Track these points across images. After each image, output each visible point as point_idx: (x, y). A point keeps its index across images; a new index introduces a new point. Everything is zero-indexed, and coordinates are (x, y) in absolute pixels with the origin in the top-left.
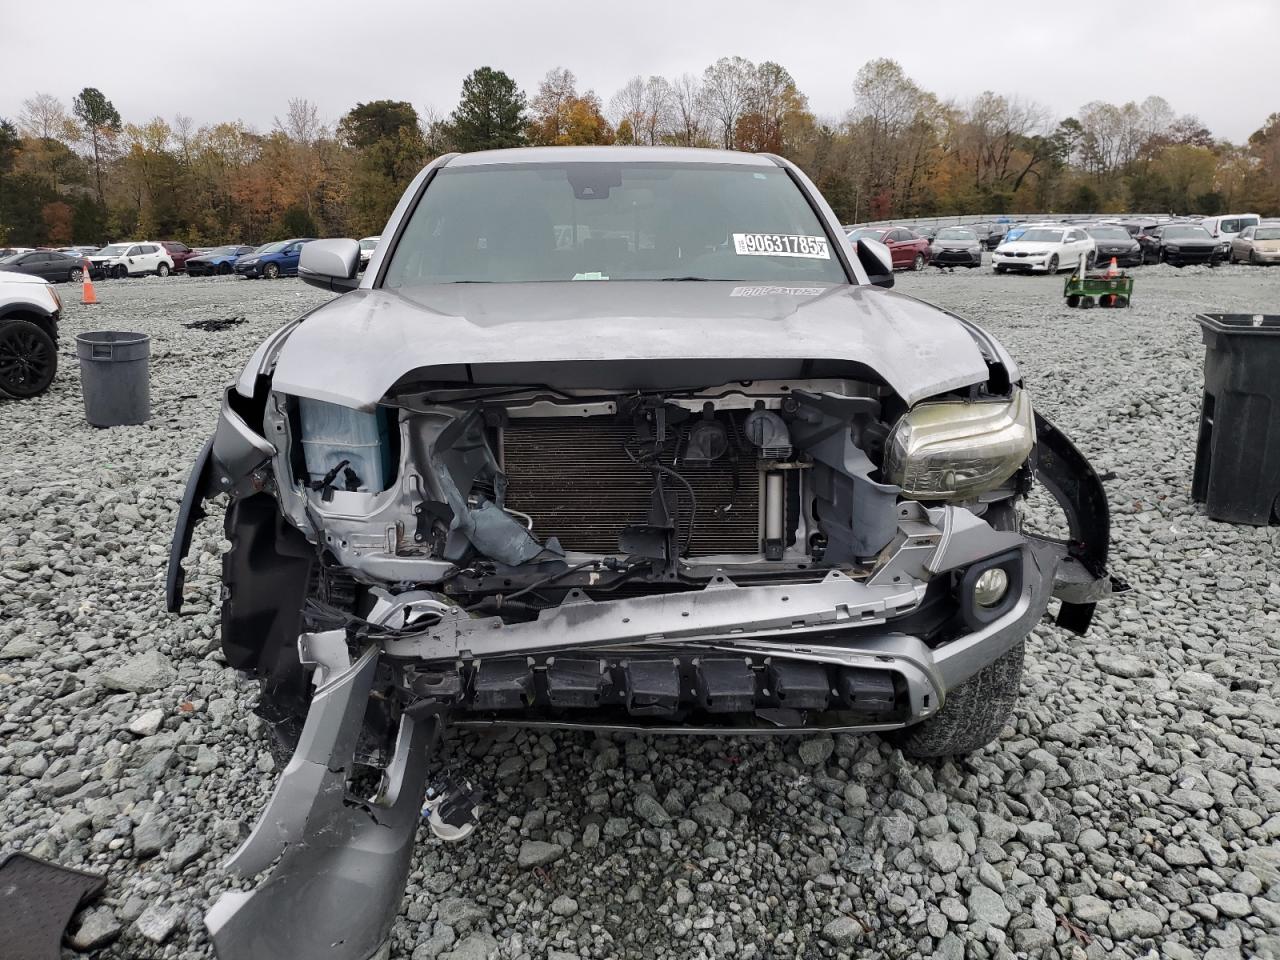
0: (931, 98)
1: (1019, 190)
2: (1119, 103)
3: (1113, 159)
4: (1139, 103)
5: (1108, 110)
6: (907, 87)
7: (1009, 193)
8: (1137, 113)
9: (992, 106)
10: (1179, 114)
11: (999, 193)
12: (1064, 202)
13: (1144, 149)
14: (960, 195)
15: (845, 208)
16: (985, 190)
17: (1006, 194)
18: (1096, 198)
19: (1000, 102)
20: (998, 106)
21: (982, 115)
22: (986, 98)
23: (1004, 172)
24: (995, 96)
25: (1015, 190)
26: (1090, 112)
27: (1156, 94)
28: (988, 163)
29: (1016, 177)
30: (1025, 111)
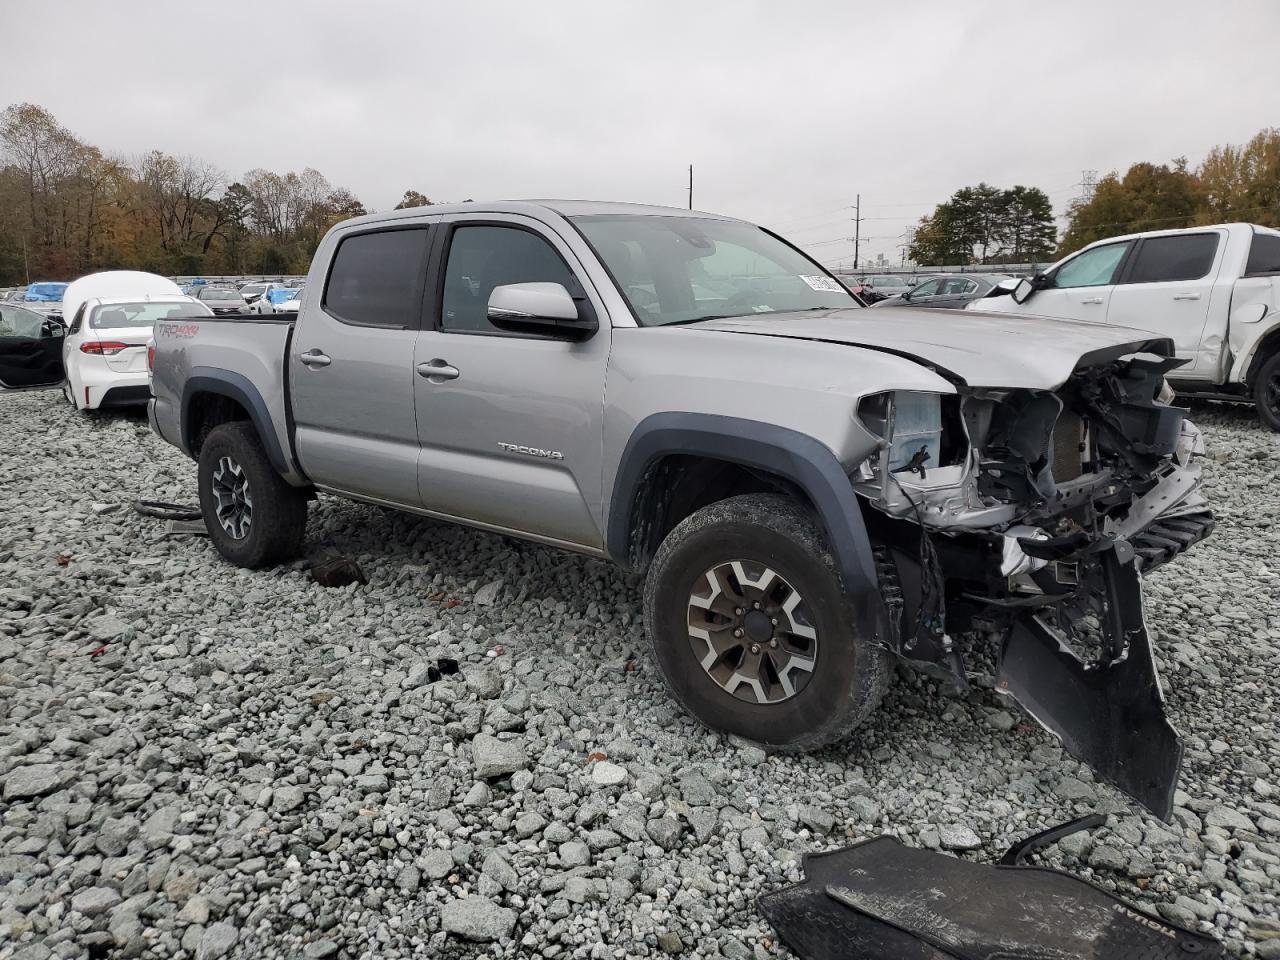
0: (94, 153)
1: (208, 251)
2: (282, 173)
3: (283, 224)
4: (298, 174)
5: (272, 179)
6: (61, 138)
7: (198, 254)
8: (297, 182)
9: (161, 168)
10: (334, 188)
11: (188, 254)
12: (254, 264)
13: (310, 216)
14: (148, 257)
15: (13, 268)
16: (173, 251)
17: (195, 255)
18: (283, 260)
19: (171, 163)
20: (170, 166)
21: (153, 174)
22: (155, 157)
23: (190, 233)
24: (165, 156)
25: (204, 252)
26: (254, 180)
27: (312, 167)
28: (170, 224)
29: (203, 238)
30: (201, 174)
